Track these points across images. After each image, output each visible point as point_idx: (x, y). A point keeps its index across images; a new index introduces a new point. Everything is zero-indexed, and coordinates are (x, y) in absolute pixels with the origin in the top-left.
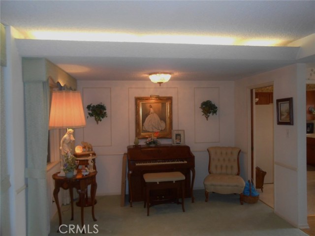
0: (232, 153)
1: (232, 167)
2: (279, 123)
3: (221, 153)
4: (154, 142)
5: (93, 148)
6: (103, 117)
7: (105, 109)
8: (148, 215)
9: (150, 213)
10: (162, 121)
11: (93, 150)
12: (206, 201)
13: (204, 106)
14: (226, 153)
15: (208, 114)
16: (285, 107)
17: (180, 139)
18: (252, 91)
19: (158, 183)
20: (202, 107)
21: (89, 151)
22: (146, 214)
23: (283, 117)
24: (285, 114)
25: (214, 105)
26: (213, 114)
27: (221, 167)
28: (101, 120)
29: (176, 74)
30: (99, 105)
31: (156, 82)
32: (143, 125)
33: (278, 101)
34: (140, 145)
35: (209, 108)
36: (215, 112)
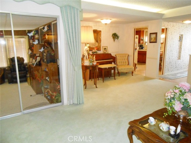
0: (125, 56)
1: (125, 62)
2: (150, 42)
3: (121, 56)
8: (103, 82)
9: (104, 81)
10: (97, 42)
12: (119, 76)
13: (113, 35)
14: (123, 56)
15: (115, 39)
16: (153, 36)
17: (106, 50)
18: (135, 29)
22: (102, 82)
23: (152, 40)
24: (153, 39)
27: (121, 62)
29: (114, 20)
31: (104, 23)
33: (150, 34)
35: (115, 36)
36: (118, 38)
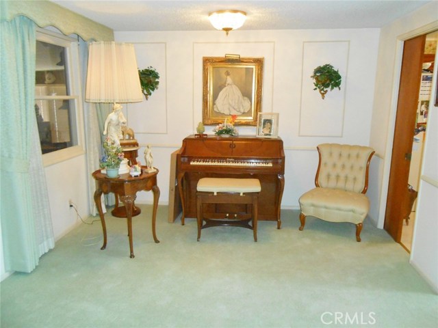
0: (358, 156)
1: (355, 179)
3: (340, 155)
4: (228, 131)
5: (135, 135)
6: (153, 90)
7: (158, 77)
10: (246, 98)
11: (135, 138)
12: (300, 229)
13: (318, 74)
14: (349, 156)
15: (325, 89)
17: (270, 128)
19: (215, 194)
20: (314, 76)
21: (129, 139)
25: (336, 73)
26: (332, 88)
27: (338, 177)
28: (150, 94)
30: (147, 70)
32: (214, 104)
34: (206, 135)
35: (327, 78)
36: (337, 85)
